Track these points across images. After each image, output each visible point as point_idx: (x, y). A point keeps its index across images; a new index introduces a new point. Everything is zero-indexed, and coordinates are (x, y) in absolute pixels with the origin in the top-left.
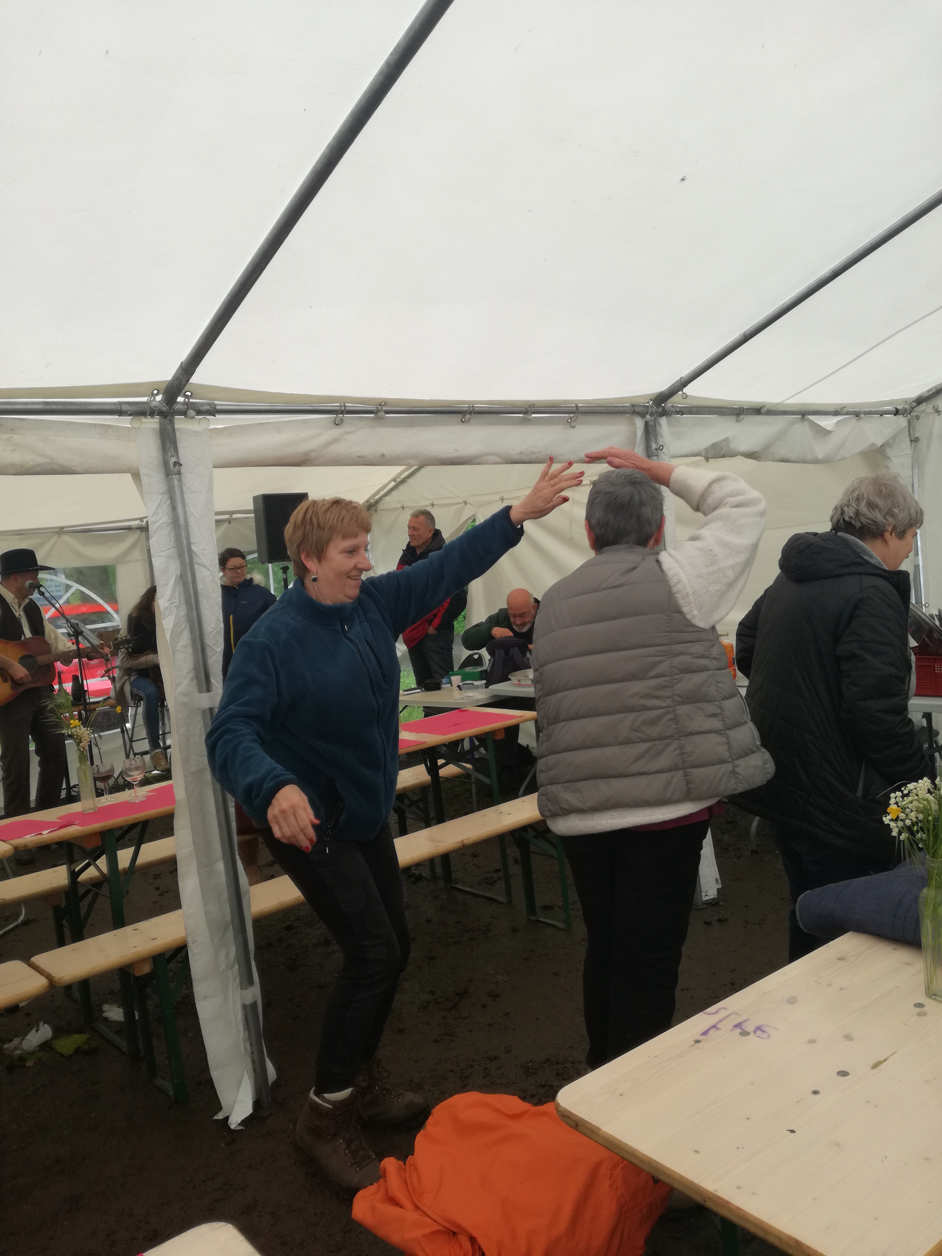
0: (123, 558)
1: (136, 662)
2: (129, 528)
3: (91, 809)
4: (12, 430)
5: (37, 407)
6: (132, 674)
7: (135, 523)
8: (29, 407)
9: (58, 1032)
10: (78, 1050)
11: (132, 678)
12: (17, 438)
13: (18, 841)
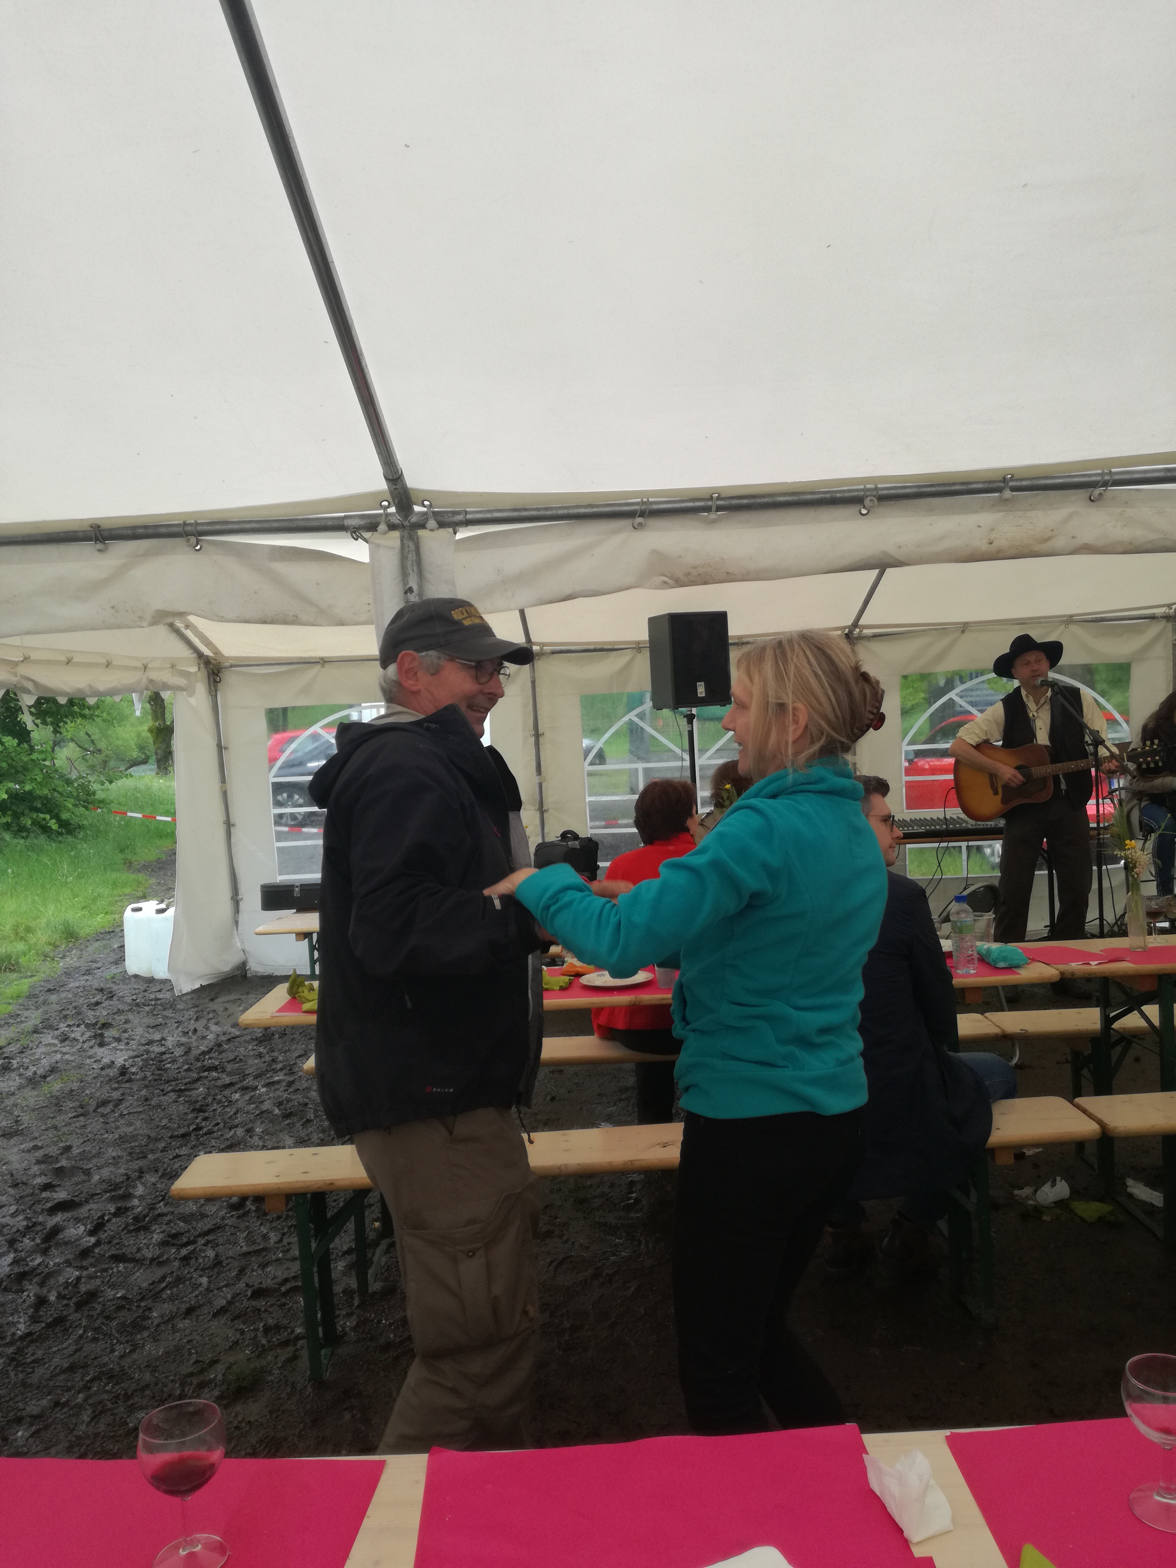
0: (1142, 653)
1: (1151, 784)
2: (1153, 617)
3: (1141, 947)
4: (1126, 503)
5: (1157, 474)
6: (1144, 799)
7: (1159, 611)
8: (1148, 475)
9: (1075, 1193)
10: (1100, 1219)
11: (1143, 804)
12: (1130, 512)
13: (1063, 967)
